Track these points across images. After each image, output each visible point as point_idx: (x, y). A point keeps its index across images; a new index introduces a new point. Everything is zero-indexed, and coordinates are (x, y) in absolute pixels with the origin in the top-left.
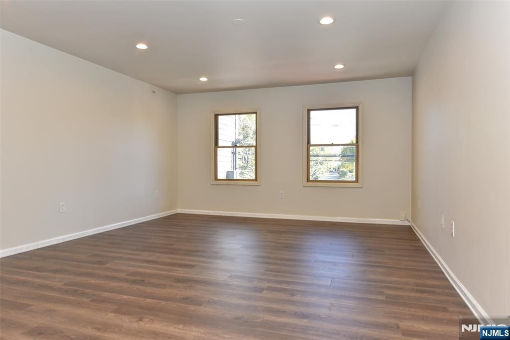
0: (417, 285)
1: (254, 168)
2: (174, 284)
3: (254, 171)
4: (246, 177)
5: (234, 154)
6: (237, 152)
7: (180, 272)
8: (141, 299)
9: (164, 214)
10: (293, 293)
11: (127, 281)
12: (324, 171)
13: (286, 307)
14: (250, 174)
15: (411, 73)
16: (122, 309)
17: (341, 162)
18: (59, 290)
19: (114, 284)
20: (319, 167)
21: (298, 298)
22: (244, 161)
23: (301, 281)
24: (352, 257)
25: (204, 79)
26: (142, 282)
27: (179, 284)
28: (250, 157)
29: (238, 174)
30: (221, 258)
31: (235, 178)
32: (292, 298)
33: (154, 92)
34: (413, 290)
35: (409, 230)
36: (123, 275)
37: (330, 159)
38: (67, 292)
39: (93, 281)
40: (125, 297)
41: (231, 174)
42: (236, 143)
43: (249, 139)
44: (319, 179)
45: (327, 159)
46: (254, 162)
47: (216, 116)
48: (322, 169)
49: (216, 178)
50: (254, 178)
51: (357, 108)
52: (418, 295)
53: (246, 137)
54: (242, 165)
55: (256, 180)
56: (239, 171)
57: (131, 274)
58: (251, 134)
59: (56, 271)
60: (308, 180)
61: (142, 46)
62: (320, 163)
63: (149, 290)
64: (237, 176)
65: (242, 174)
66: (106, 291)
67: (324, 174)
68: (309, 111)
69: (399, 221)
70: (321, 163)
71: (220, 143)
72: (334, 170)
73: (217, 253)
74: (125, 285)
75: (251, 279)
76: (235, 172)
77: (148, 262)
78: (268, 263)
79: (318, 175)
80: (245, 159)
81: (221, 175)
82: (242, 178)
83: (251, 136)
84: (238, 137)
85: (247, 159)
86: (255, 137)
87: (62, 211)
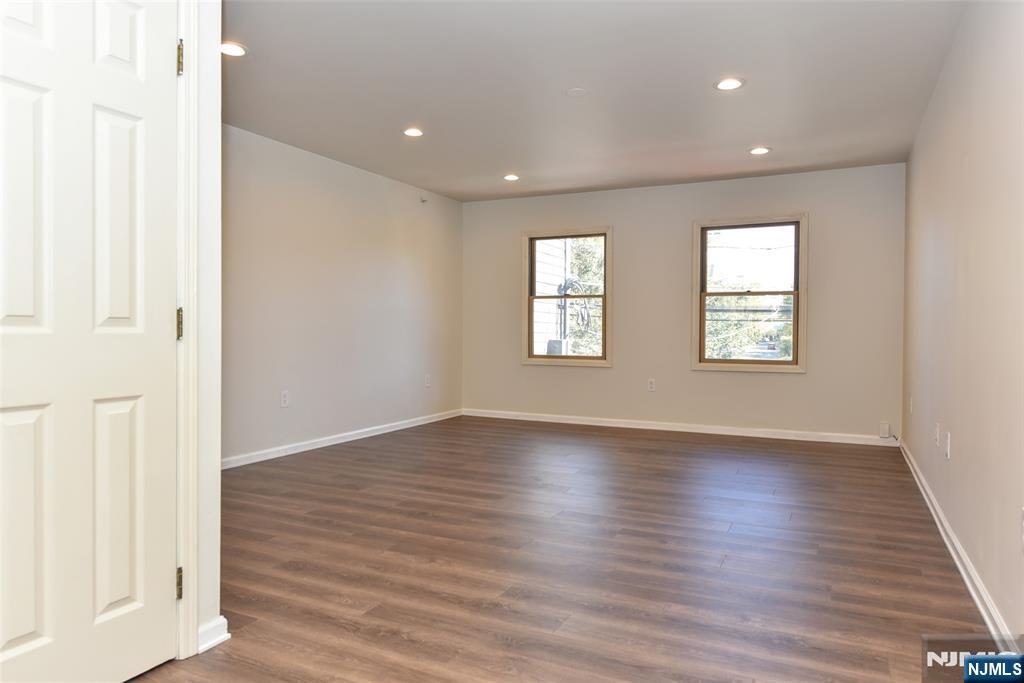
0: (879, 538)
1: (600, 334)
2: (473, 520)
3: (600, 341)
4: (585, 352)
5: (563, 308)
6: (568, 304)
7: (480, 505)
8: (427, 537)
9: (441, 416)
10: (663, 539)
11: (401, 512)
12: (745, 340)
13: (652, 557)
14: (592, 346)
15: (904, 157)
16: (401, 546)
17: (782, 323)
18: (305, 520)
19: (381, 516)
20: (733, 332)
21: (671, 545)
22: (580, 321)
23: (678, 525)
24: (774, 493)
25: (511, 178)
26: (423, 515)
27: (480, 520)
28: (591, 313)
29: (570, 347)
30: (544, 486)
31: (564, 354)
32: (663, 546)
33: (423, 201)
34: (871, 545)
35: (896, 454)
36: (393, 505)
37: (759, 316)
38: (317, 522)
39: (350, 511)
40: (404, 533)
41: (557, 346)
42: (566, 288)
43: (590, 276)
44: (734, 358)
45: (751, 316)
46: (600, 323)
47: (532, 241)
48: (740, 337)
49: (531, 354)
50: (600, 353)
51: (797, 224)
52: (877, 551)
53: (584, 271)
54: (577, 329)
55: (604, 357)
56: (570, 340)
57: (406, 504)
58: (595, 265)
59: (292, 495)
60: (702, 359)
61: (413, 132)
62: (736, 325)
63: (437, 525)
64: (566, 350)
65: (576, 345)
66: (372, 524)
67: (743, 348)
68: (704, 230)
69: (877, 437)
70: (739, 324)
71: (539, 291)
72: (767, 339)
73: (537, 479)
74: (399, 518)
75: (595, 519)
76: (564, 342)
77: (428, 488)
78: (623, 497)
79: (732, 350)
80: (583, 318)
81: (540, 348)
82: (575, 354)
83: (594, 268)
84: (569, 276)
85: (586, 318)
86: (603, 272)
87: (283, 405)
